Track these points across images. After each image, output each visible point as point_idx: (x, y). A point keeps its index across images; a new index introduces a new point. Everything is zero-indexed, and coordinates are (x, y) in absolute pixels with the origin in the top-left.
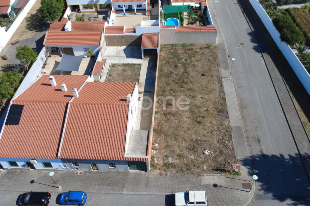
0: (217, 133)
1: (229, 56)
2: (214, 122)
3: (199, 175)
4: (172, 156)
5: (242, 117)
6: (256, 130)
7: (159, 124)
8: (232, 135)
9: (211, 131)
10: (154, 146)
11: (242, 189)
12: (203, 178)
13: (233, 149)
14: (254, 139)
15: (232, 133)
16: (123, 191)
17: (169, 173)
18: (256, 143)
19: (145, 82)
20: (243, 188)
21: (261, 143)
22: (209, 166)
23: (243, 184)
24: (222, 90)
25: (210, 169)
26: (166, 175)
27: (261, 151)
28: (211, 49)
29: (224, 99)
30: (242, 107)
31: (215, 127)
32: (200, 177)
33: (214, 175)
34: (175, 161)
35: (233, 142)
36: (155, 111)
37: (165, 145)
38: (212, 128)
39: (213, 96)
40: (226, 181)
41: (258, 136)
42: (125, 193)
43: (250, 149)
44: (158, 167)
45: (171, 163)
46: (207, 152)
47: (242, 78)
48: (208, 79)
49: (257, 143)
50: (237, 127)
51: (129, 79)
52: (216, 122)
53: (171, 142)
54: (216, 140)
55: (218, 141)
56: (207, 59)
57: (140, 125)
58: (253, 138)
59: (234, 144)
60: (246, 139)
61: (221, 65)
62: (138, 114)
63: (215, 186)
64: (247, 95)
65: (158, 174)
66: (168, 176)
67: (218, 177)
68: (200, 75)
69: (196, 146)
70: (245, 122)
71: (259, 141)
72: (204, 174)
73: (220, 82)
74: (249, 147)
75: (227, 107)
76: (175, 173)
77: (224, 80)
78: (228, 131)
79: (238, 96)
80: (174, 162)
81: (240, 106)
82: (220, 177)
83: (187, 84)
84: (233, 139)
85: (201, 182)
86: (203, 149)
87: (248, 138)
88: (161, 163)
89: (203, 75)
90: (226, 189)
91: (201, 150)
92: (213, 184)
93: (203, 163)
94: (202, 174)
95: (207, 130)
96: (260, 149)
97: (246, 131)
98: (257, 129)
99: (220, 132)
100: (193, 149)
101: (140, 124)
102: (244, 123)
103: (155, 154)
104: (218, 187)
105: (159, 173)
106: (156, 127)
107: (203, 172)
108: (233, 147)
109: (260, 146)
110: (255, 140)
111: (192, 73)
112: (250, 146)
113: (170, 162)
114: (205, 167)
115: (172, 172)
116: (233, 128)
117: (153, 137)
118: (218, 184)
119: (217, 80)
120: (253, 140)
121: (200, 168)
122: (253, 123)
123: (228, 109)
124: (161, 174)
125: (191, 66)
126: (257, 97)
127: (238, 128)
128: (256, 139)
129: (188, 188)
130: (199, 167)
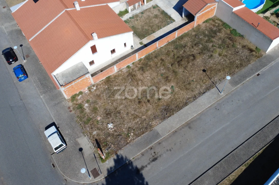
0: (138, 122)
1: (258, 75)
2: (149, 113)
3: (83, 133)
4: (90, 105)
5: (175, 131)
6: (167, 150)
7: (116, 77)
8: (144, 134)
9: (137, 116)
10: (93, 87)
11: (89, 171)
12: (83, 136)
13: (128, 143)
14: (153, 154)
15: (146, 133)
16: (41, 95)
17: (73, 112)
18: (150, 158)
19: (156, 38)
20: (91, 171)
21: (154, 163)
22: (98, 135)
23: (95, 169)
24: (197, 97)
25: (95, 137)
26: (71, 111)
27: (143, 168)
28: (252, 55)
29: (186, 104)
30: (189, 125)
31: (145, 117)
32: (82, 134)
33: (91, 143)
34: (87, 109)
35: (137, 139)
36: (129, 65)
37: (98, 94)
38: (141, 115)
39: (182, 94)
40: (90, 155)
41: (160, 156)
42: (41, 97)
43: (139, 157)
44: (75, 102)
45: (84, 108)
46: (110, 126)
47: (232, 104)
48: (202, 77)
49: (151, 160)
50: (158, 133)
51: (150, 26)
52: (151, 115)
53: (105, 96)
54: (130, 125)
55: (129, 128)
56: (232, 61)
57: (106, 66)
58: (155, 153)
59: (134, 141)
60: (149, 148)
61: (235, 76)
62: (117, 57)
63: (81, 150)
64: (210, 120)
65: (68, 106)
66: (70, 113)
67: (90, 147)
68: (202, 68)
69: (112, 114)
70: (170, 137)
71: (155, 160)
72: (87, 136)
73: (208, 89)
74: (141, 155)
75: (177, 113)
76: (75, 116)
77: (214, 90)
78: (146, 129)
79: (202, 114)
80: (86, 110)
81: (189, 122)
82: (91, 148)
83: (180, 66)
84: (139, 137)
85: (78, 137)
86: (113, 121)
87: (151, 149)
88: (80, 101)
89: (204, 71)
90: (82, 159)
91: (110, 120)
92: (81, 147)
93: (99, 129)
94: (86, 134)
95: (136, 113)
96: (144, 165)
97: (160, 143)
98: (169, 152)
99: (141, 123)
100: (107, 114)
101: (107, 65)
102: (168, 136)
103: (85, 93)
104: (81, 152)
105: (70, 106)
106: (112, 77)
107: (89, 134)
108: (130, 142)
109: (149, 164)
110: (153, 156)
111: (199, 60)
112: (143, 155)
113: (84, 107)
114: (95, 133)
115: (75, 113)
116: (152, 131)
117: (100, 82)
118: (83, 151)
119: (208, 86)
120: (151, 154)
121: (91, 130)
122: (175, 144)
123: (175, 114)
124: (69, 108)
125: (208, 55)
126: (217, 131)
127: (157, 135)
128: (156, 156)
129: (67, 132)
130: (92, 128)
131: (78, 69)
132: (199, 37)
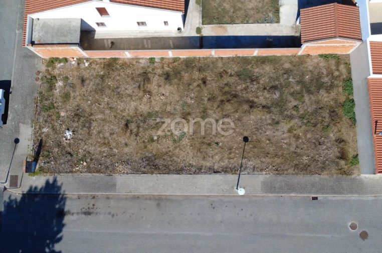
0: (104, 152)
1: (315, 198)
2: (126, 150)
3: (32, 121)
4: (65, 86)
5: (137, 196)
6: (110, 213)
7: (125, 65)
8: (98, 174)
9: (109, 143)
10: (85, 61)
11: (9, 174)
12: (29, 126)
13: (71, 172)
14: (91, 206)
15: (102, 174)
16: (18, 29)
17: (39, 83)
18: (84, 208)
19: (226, 35)
20: (11, 176)
21: (83, 216)
22: (47, 136)
23: (17, 176)
24: (203, 171)
25: (43, 136)
26: (37, 79)
27: (69, 212)
28: (337, 164)
29: (179, 171)
30: (159, 201)
31: (116, 151)
32: (30, 122)
33: (32, 141)
34: (58, 90)
35: (85, 174)
36: (154, 58)
37: (85, 76)
38: (114, 144)
39: (188, 153)
40: (22, 155)
41: (96, 214)
42: (17, 32)
43: (73, 197)
44: (50, 69)
45: (55, 86)
46: (68, 134)
47: (238, 214)
48: (234, 147)
49: (83, 210)
50: (115, 185)
51: (234, 7)
52: (126, 154)
53: (90, 86)
54: (92, 149)
55: (89, 153)
56: (299, 151)
57: (124, 37)
58: (94, 205)
59: (82, 174)
60: (91, 195)
61: (280, 178)
62: (149, 33)
63: (17, 141)
64: (191, 214)
65: (39, 69)
66: (35, 82)
67: (28, 145)
68: (246, 134)
69: (82, 119)
70: (127, 199)
71: (88, 213)
72: (33, 128)
73: (225, 170)
74: (76, 196)
75: (158, 175)
76: (38, 90)
77: (232, 178)
78: (106, 169)
79: (188, 198)
80: (56, 90)
81: (164, 197)
82: (28, 148)
84: (90, 174)
85: (24, 123)
86: (76, 129)
87: (94, 197)
88: (56, 72)
89: (246, 139)
90: (11, 154)
91: (74, 126)
92: (19, 138)
93: (53, 128)
94: (34, 125)
95: (110, 138)
96: (72, 211)
97: (108, 198)
98: (111, 216)
99: (106, 156)
100: (76, 115)
101: (126, 37)
102: (125, 197)
103: (71, 64)
104: (15, 144)
105: (41, 71)
106: (120, 62)
107: (38, 127)
108: (75, 172)
109: (78, 213)
110: (89, 208)
111: (255, 117)
112: (79, 198)
113: (57, 85)
114: (45, 130)
115: (41, 86)
116: (110, 177)
117: (100, 59)
118: (19, 144)
119: (230, 166)
120: (89, 204)
121: (44, 123)
122: (124, 212)
123: (154, 175)
124: (39, 72)
125: (274, 117)
126: (186, 233)
127: (113, 186)
128: (91, 211)
129: (16, 106)
130: (46, 121)
131: (68, 29)
132: (288, 79)
